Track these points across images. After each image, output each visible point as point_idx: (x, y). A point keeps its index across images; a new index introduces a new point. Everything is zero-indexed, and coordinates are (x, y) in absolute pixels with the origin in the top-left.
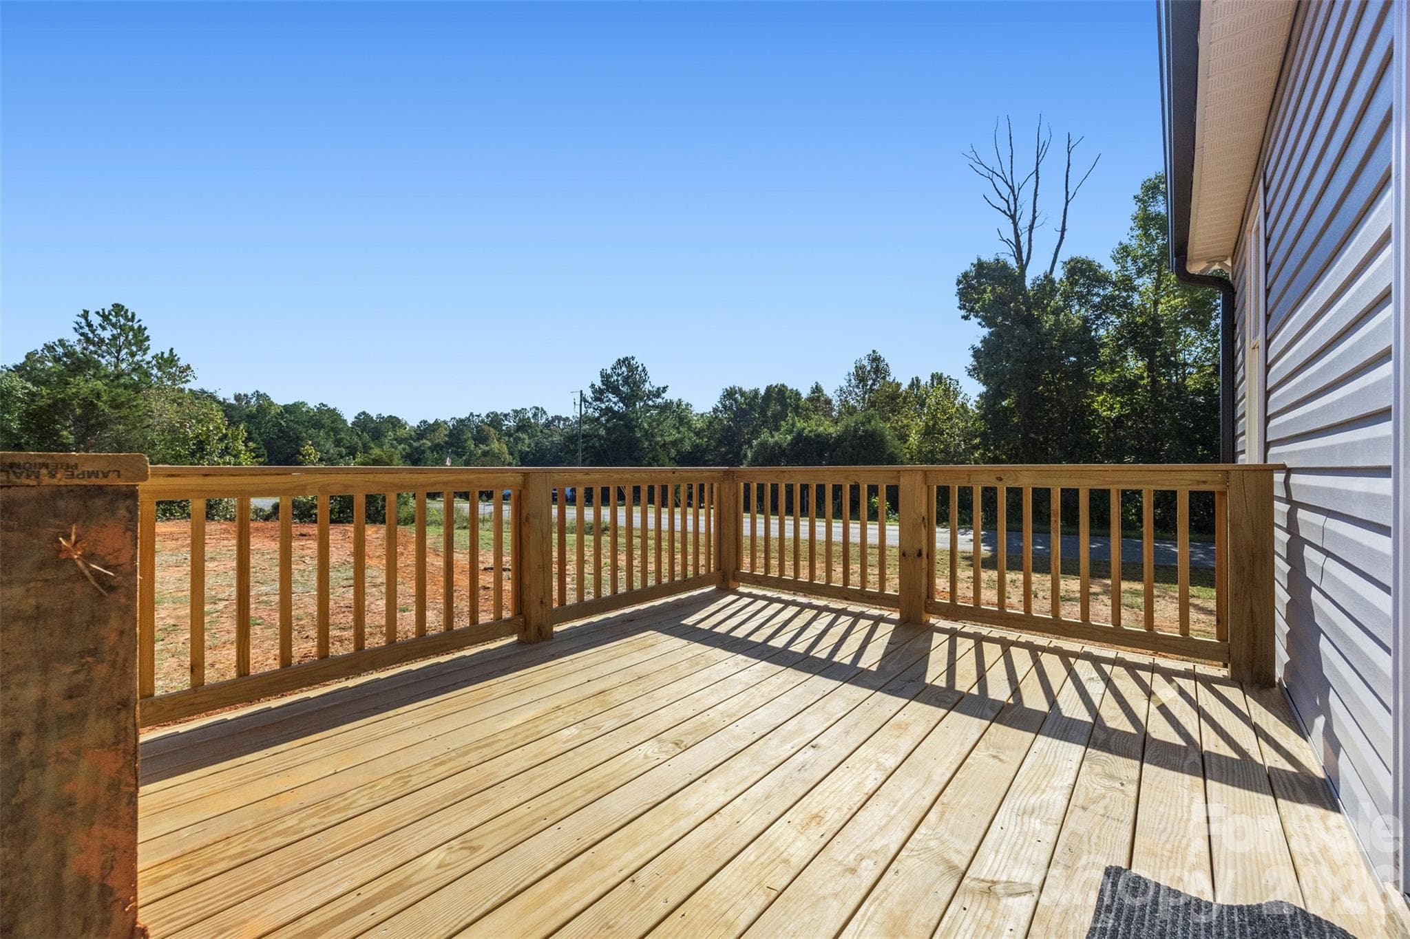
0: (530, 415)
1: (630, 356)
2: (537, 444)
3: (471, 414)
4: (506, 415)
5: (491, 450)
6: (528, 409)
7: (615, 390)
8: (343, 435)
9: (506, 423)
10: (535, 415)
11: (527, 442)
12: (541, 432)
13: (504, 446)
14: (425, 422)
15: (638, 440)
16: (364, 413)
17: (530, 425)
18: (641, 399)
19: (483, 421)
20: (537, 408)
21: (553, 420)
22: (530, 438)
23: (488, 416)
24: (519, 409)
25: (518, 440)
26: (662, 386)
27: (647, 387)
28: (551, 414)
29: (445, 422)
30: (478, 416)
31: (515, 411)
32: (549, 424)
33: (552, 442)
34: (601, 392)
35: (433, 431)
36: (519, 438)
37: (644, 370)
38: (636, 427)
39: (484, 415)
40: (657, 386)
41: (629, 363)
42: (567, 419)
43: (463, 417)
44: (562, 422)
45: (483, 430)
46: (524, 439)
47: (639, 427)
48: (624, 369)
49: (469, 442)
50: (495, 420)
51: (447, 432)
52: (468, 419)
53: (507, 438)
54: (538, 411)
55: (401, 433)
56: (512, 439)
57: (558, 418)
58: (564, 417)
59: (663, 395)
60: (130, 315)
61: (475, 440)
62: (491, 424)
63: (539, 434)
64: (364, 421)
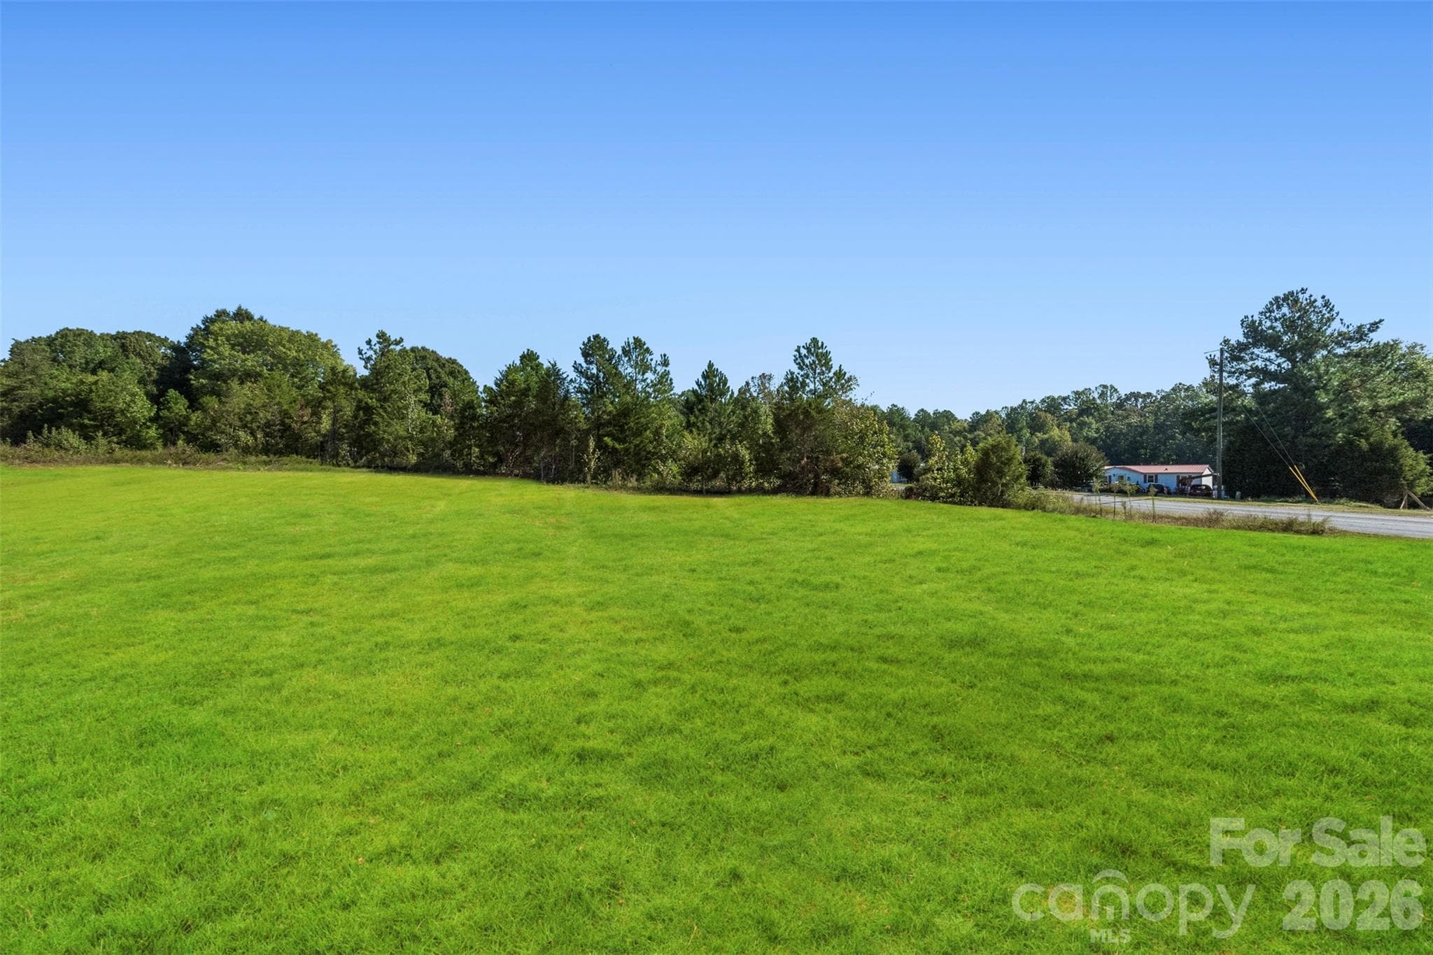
0: (1096, 395)
1: (1295, 288)
2: (1107, 428)
3: (1024, 401)
4: (1064, 399)
5: (1051, 437)
6: (1093, 389)
7: (1272, 342)
8: (909, 431)
9: (1066, 407)
10: (1102, 395)
11: (1094, 426)
12: (1113, 413)
13: (1067, 433)
14: (977, 413)
15: (1321, 408)
16: (922, 410)
17: (1097, 408)
18: (1325, 346)
19: (1037, 407)
20: (1105, 387)
21: (1128, 398)
22: (1097, 422)
23: (1043, 401)
24: (1081, 390)
25: (1082, 425)
26: (1367, 321)
27: (1336, 326)
28: (1123, 392)
29: (996, 412)
30: (1032, 402)
31: (1077, 393)
32: (1120, 405)
33: (1129, 425)
34: (1242, 347)
35: (986, 422)
36: (1084, 424)
37: (1327, 304)
38: (1317, 388)
39: (1038, 401)
40: (1356, 324)
41: (1296, 301)
42: (1149, 395)
43: (1015, 405)
44: (1140, 400)
45: (1038, 417)
46: (1091, 423)
47: (1324, 387)
48: (1285, 310)
49: (1025, 431)
50: (1052, 405)
51: (1000, 422)
52: (1021, 407)
53: (1068, 424)
54: (1105, 390)
55: (955, 426)
56: (1074, 424)
57: (1136, 396)
58: (1143, 392)
59: (1371, 335)
60: (820, 344)
61: (1030, 427)
62: (1048, 410)
63: (1109, 416)
64: (923, 417)
